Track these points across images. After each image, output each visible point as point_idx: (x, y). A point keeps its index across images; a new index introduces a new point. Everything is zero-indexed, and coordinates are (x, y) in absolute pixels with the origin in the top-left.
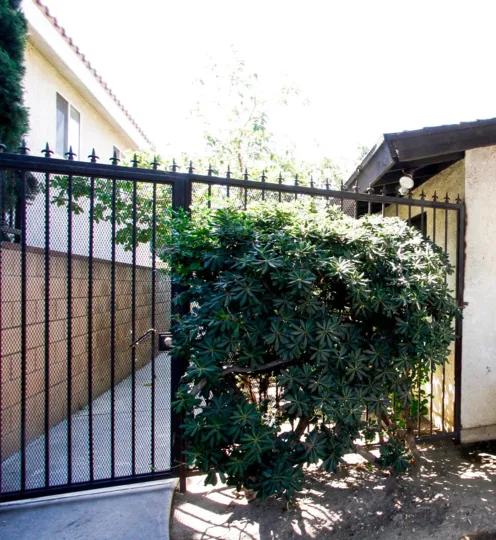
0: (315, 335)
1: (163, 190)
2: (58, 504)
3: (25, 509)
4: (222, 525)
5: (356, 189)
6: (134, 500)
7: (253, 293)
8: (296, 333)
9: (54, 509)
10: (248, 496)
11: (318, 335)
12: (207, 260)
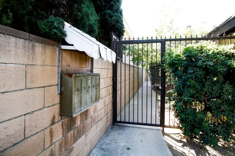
0: (222, 89)
1: (159, 44)
2: (136, 127)
3: (129, 127)
4: (180, 147)
5: (213, 36)
6: (153, 131)
7: (202, 74)
8: (214, 88)
9: (136, 128)
10: (187, 139)
11: (223, 89)
12: (183, 63)
